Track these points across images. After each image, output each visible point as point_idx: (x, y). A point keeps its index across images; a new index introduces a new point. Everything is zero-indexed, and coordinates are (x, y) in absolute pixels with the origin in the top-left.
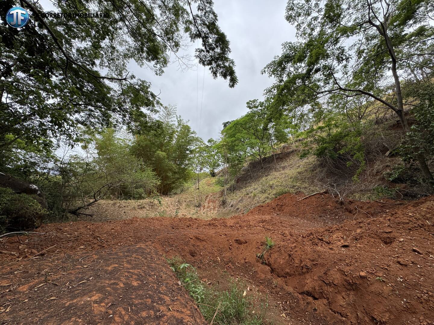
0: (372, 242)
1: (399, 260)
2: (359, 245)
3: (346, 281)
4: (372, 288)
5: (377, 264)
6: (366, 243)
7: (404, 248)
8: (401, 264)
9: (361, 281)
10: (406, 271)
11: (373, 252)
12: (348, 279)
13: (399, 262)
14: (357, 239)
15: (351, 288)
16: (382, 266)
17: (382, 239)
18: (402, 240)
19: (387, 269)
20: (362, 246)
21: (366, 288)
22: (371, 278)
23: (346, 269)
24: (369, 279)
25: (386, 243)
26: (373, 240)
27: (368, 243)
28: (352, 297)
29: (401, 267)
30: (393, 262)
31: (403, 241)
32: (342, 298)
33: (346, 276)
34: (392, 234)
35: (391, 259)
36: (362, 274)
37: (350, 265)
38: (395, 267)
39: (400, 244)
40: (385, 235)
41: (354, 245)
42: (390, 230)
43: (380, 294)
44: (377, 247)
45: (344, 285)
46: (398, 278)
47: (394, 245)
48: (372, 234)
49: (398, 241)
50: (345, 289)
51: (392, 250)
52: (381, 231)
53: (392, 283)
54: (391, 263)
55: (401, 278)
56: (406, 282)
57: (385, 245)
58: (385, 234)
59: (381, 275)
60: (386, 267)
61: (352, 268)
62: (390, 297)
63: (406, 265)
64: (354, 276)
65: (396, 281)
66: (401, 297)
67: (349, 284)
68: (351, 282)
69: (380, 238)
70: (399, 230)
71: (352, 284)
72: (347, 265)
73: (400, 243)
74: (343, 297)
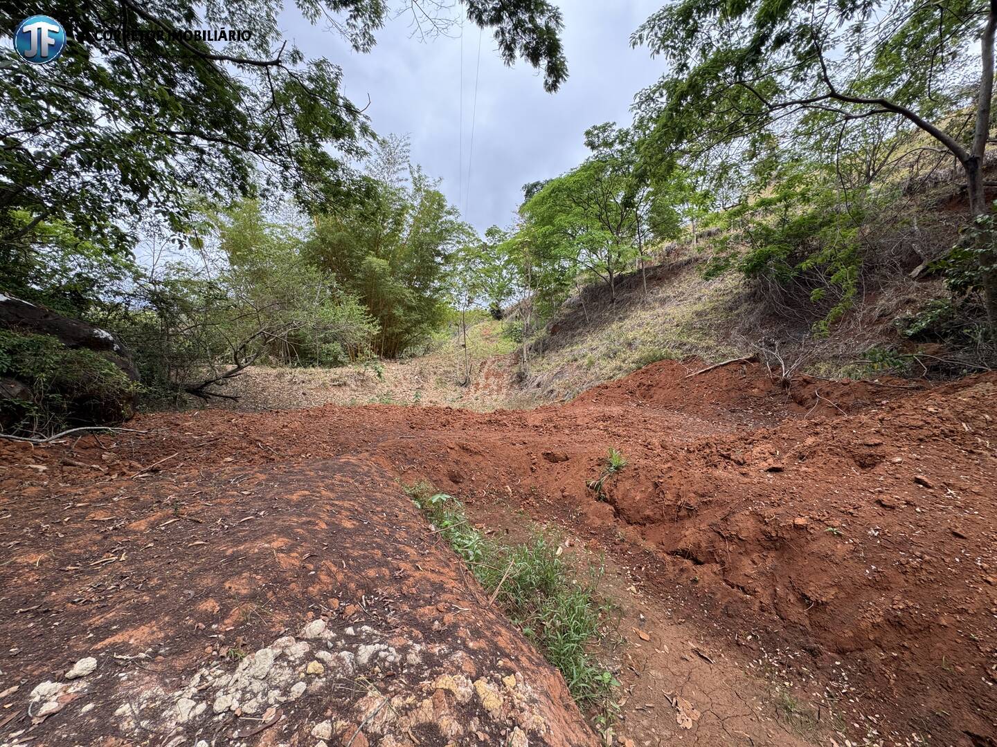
0: (832, 463)
1: (881, 497)
2: (804, 469)
3: (764, 533)
4: (814, 547)
5: (834, 505)
6: (820, 465)
7: (898, 476)
8: (883, 506)
9: (794, 535)
10: (889, 518)
11: (830, 483)
12: (769, 529)
13: (879, 502)
14: (803, 456)
15: (772, 546)
16: (842, 509)
17: (857, 458)
18: (899, 459)
19: (851, 514)
20: (810, 470)
21: (801, 546)
22: (817, 529)
23: (769, 512)
24: (812, 531)
25: (863, 466)
26: (836, 460)
27: (824, 466)
28: (771, 561)
29: (880, 510)
30: (868, 501)
31: (900, 462)
32: (750, 562)
33: (766, 524)
34: (880, 449)
35: (865, 496)
36: (800, 521)
37: (779, 505)
38: (868, 509)
39: (894, 467)
40: (865, 451)
41: (795, 468)
42: (878, 441)
43: (827, 556)
44: (841, 474)
45: (759, 541)
46: (869, 529)
47: (878, 469)
48: (837, 447)
49: (890, 461)
50: (760, 547)
51: (871, 479)
52: (860, 441)
53: (856, 537)
54: (863, 503)
55: (876, 530)
56: (885, 537)
57: (860, 470)
58: (865, 447)
59: (837, 523)
60: (851, 511)
61: (780, 510)
62: (845, 563)
63: (892, 508)
64: (781, 525)
65: (865, 536)
66: (867, 562)
67: (770, 538)
68: (774, 535)
69: (853, 457)
70: (898, 440)
71: (776, 538)
72: (772, 504)
73: (891, 466)
74: (754, 562)
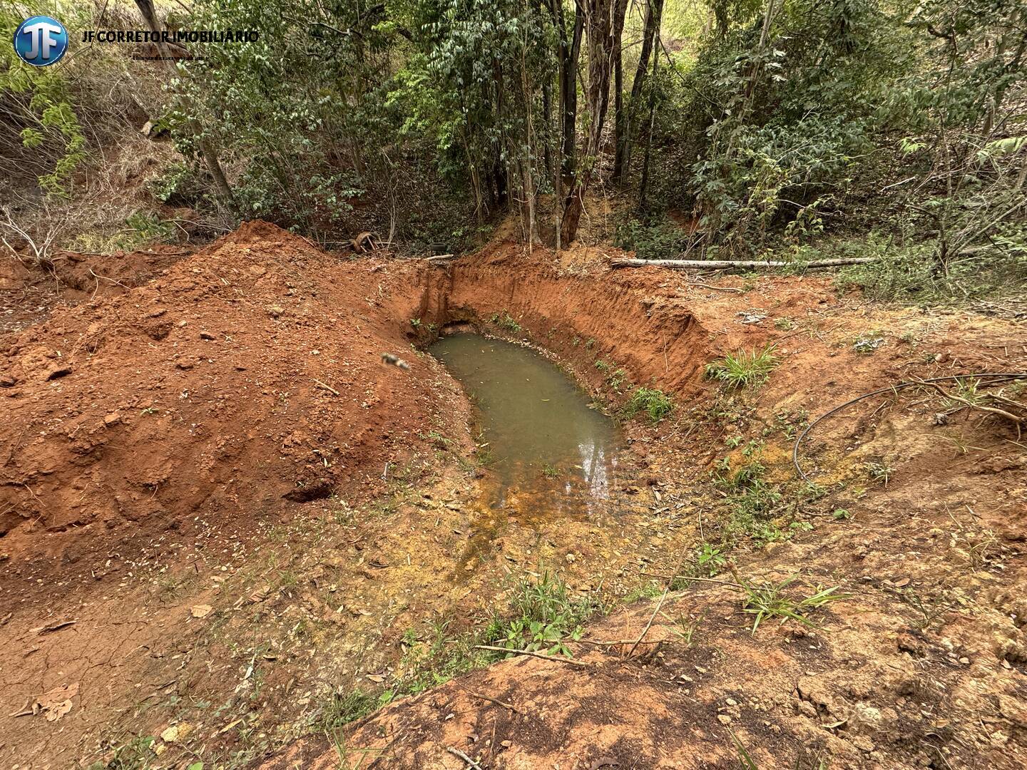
0: (126, 344)
1: (180, 361)
2: (96, 361)
3: (74, 451)
4: (137, 436)
5: (140, 386)
6: (113, 351)
7: (187, 337)
8: (183, 369)
9: (111, 434)
10: (192, 377)
11: (130, 366)
12: (79, 444)
13: (179, 367)
14: (93, 348)
15: (92, 459)
16: (150, 387)
17: (150, 333)
18: (183, 323)
19: (159, 387)
20: (103, 360)
21: (123, 443)
22: (132, 417)
23: (72, 426)
24: (128, 422)
25: (158, 338)
26: (128, 340)
27: (118, 351)
28: (97, 474)
29: (182, 373)
30: (170, 370)
31: (186, 325)
32: (74, 491)
33: (73, 440)
34: (166, 317)
35: (166, 366)
36: (110, 418)
37: (80, 413)
38: (172, 377)
39: (182, 331)
40: (154, 323)
41: (87, 364)
42: (161, 310)
43: (152, 437)
44: (139, 353)
45: (73, 463)
46: (179, 394)
47: (170, 337)
48: (125, 326)
49: (178, 326)
50: (77, 469)
51: (167, 348)
52: (145, 315)
53: (170, 407)
54: (166, 373)
55: (185, 393)
56: (194, 395)
57: (157, 343)
58: (153, 319)
59: (149, 402)
60: (158, 385)
61: (83, 417)
62: (170, 434)
63: (191, 367)
64: (91, 432)
65: (178, 402)
66: (187, 423)
67: (85, 453)
68: (87, 446)
69: (146, 332)
70: (178, 305)
71: (91, 449)
72: (71, 415)
73: (180, 330)
74: (78, 488)
